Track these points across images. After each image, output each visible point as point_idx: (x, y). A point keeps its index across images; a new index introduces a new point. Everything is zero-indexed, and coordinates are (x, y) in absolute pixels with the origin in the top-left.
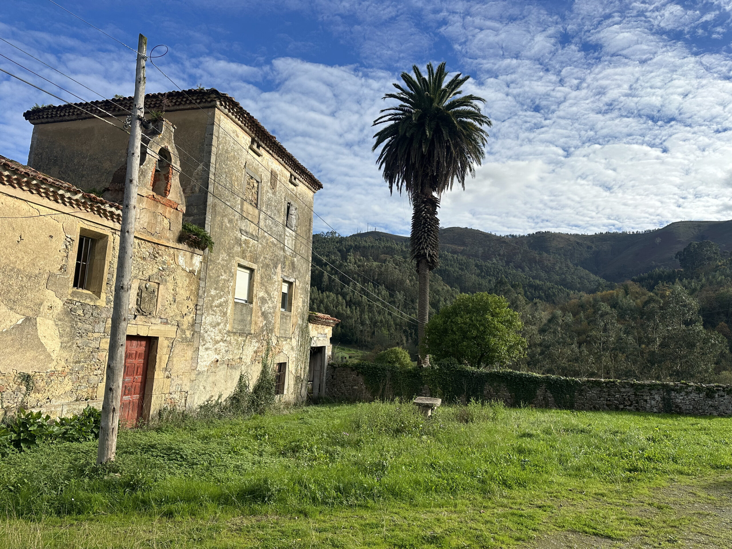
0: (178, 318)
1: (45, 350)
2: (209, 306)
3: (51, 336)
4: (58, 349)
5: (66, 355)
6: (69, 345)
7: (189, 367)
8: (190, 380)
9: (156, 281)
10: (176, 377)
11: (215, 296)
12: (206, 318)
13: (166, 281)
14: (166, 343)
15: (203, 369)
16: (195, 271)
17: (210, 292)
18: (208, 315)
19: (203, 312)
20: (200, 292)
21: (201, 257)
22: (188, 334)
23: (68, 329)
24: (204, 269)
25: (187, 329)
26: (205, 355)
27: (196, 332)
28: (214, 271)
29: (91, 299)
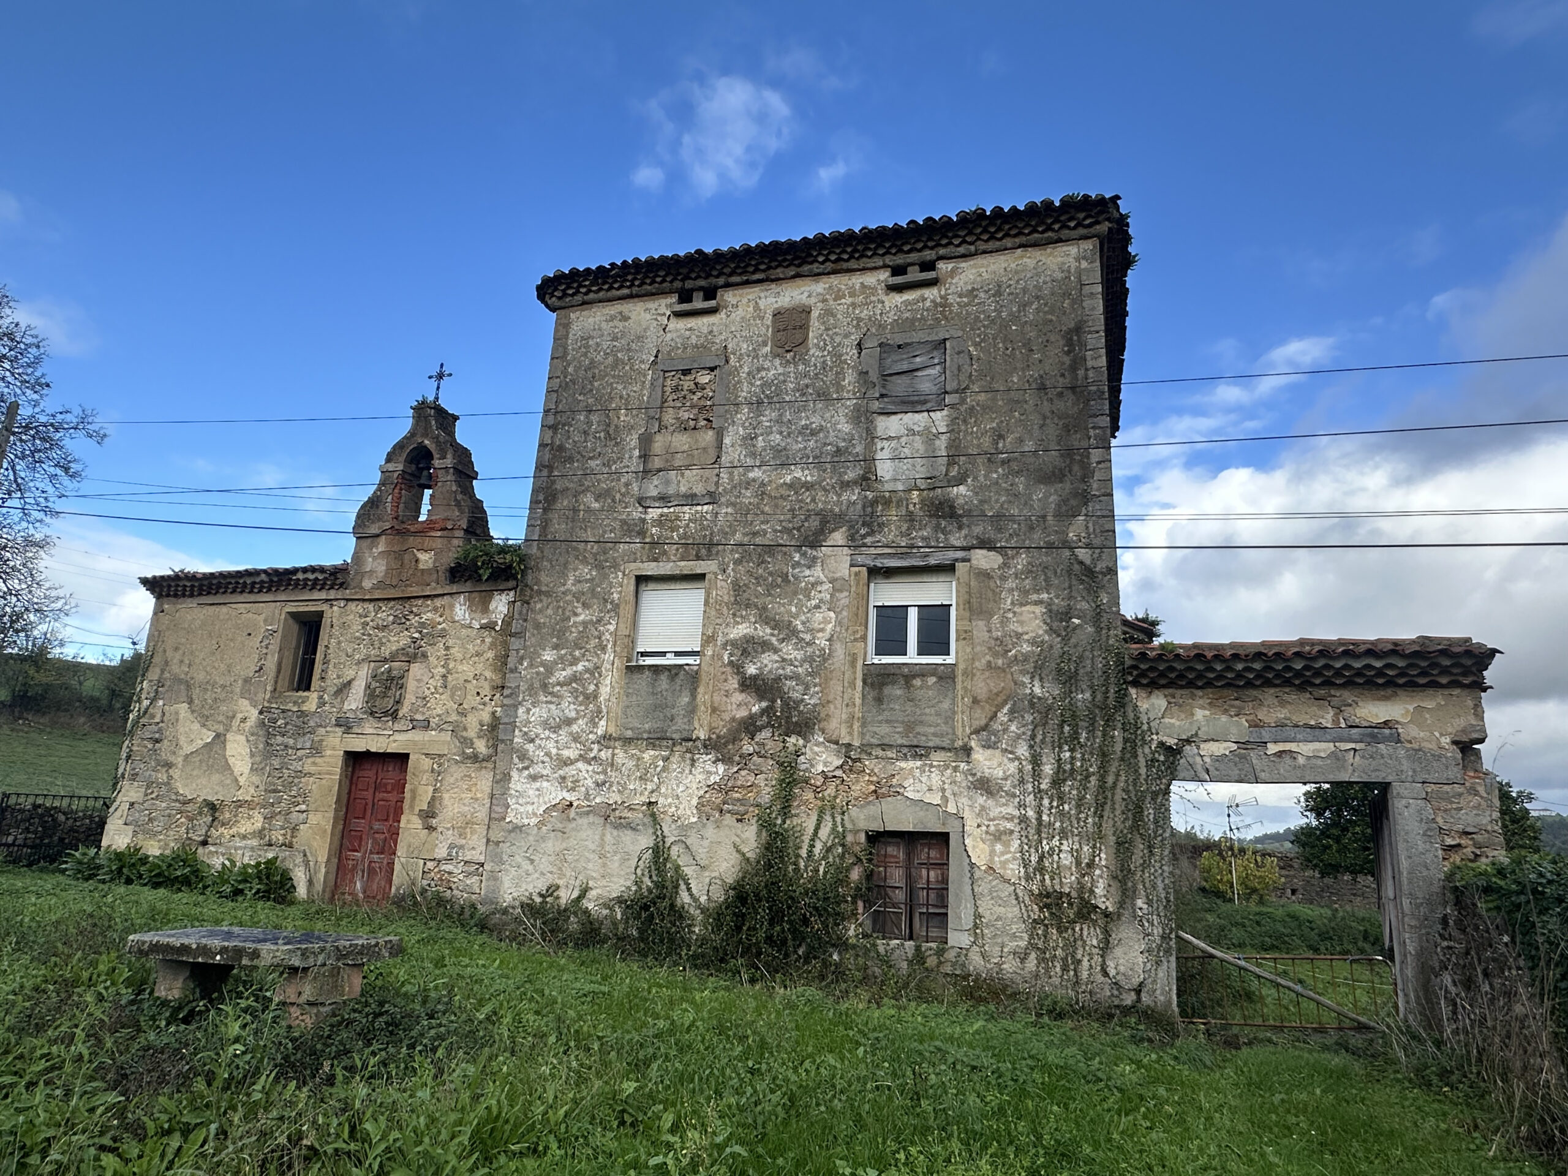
0: (454, 718)
1: (232, 773)
2: (537, 685)
3: (242, 755)
4: (247, 771)
5: (256, 779)
6: (261, 766)
7: (482, 814)
8: (488, 841)
9: (403, 659)
10: (448, 829)
11: (555, 663)
12: (528, 710)
13: (425, 656)
14: (427, 763)
15: (526, 821)
16: (496, 623)
17: (540, 655)
18: (534, 704)
19: (520, 699)
20: (512, 661)
21: (512, 593)
22: (481, 747)
23: (261, 746)
24: (520, 613)
25: (479, 737)
26: (531, 789)
27: (503, 741)
28: (550, 612)
29: (295, 703)
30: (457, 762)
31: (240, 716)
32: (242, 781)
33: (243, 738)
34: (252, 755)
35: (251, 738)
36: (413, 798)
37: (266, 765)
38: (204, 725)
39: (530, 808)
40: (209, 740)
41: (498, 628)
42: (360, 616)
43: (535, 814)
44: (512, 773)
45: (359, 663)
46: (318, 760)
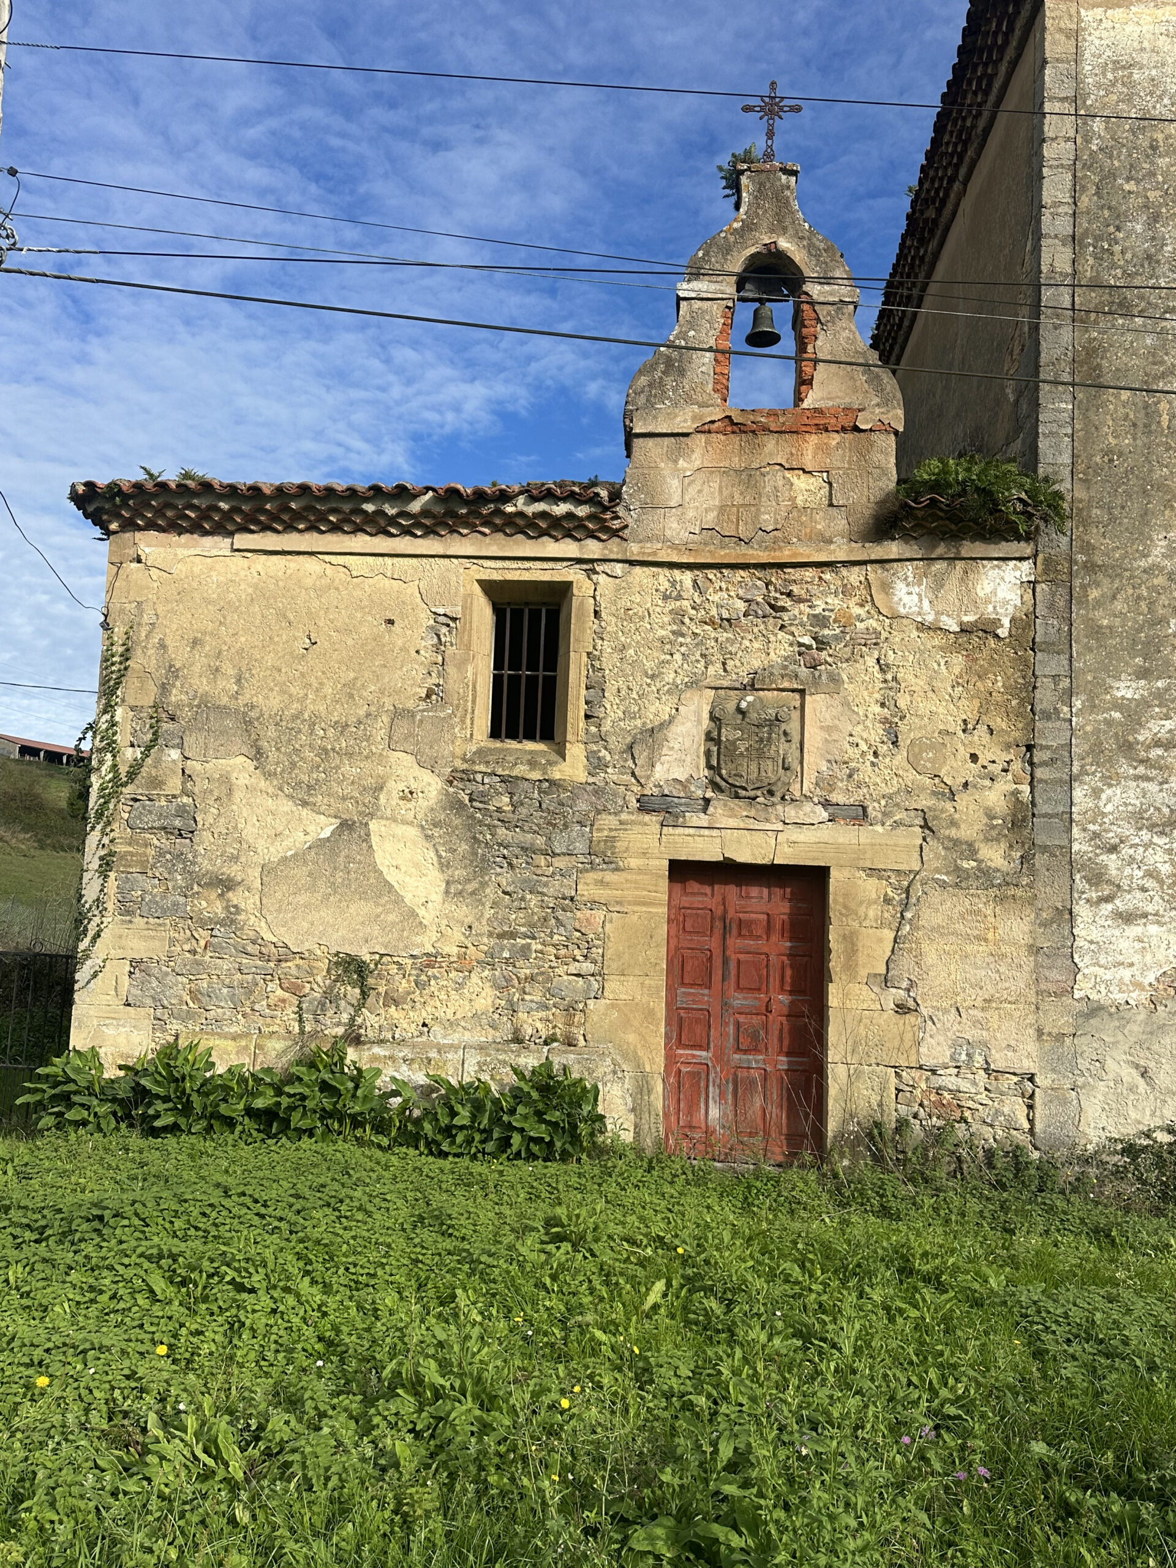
0: (925, 802)
1: (399, 900)
2: (1110, 744)
3: (416, 865)
4: (437, 897)
5: (463, 912)
6: (470, 887)
7: (1019, 981)
8: (1040, 1032)
9: (786, 685)
10: (946, 1011)
11: (1144, 704)
12: (1096, 793)
13: (835, 679)
14: (872, 888)
15: (1120, 998)
16: (997, 623)
17: (1108, 689)
18: (1108, 781)
19: (1076, 769)
20: (1045, 697)
21: (1026, 566)
22: (995, 856)
23: (464, 847)
24: (1051, 606)
25: (987, 840)
26: (1125, 939)
27: (1045, 849)
28: (1119, 606)
29: (533, 764)
30: (943, 885)
31: (394, 787)
32: (427, 915)
33: (413, 832)
34: (444, 865)
35: (436, 832)
36: (852, 951)
37: (484, 885)
38: (305, 804)
39: (1126, 974)
40: (326, 833)
41: (1003, 632)
42: (666, 597)
43: (1139, 986)
44: (1076, 909)
45: (675, 689)
46: (609, 877)
